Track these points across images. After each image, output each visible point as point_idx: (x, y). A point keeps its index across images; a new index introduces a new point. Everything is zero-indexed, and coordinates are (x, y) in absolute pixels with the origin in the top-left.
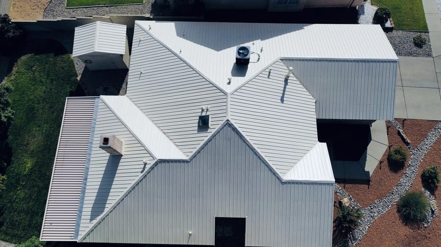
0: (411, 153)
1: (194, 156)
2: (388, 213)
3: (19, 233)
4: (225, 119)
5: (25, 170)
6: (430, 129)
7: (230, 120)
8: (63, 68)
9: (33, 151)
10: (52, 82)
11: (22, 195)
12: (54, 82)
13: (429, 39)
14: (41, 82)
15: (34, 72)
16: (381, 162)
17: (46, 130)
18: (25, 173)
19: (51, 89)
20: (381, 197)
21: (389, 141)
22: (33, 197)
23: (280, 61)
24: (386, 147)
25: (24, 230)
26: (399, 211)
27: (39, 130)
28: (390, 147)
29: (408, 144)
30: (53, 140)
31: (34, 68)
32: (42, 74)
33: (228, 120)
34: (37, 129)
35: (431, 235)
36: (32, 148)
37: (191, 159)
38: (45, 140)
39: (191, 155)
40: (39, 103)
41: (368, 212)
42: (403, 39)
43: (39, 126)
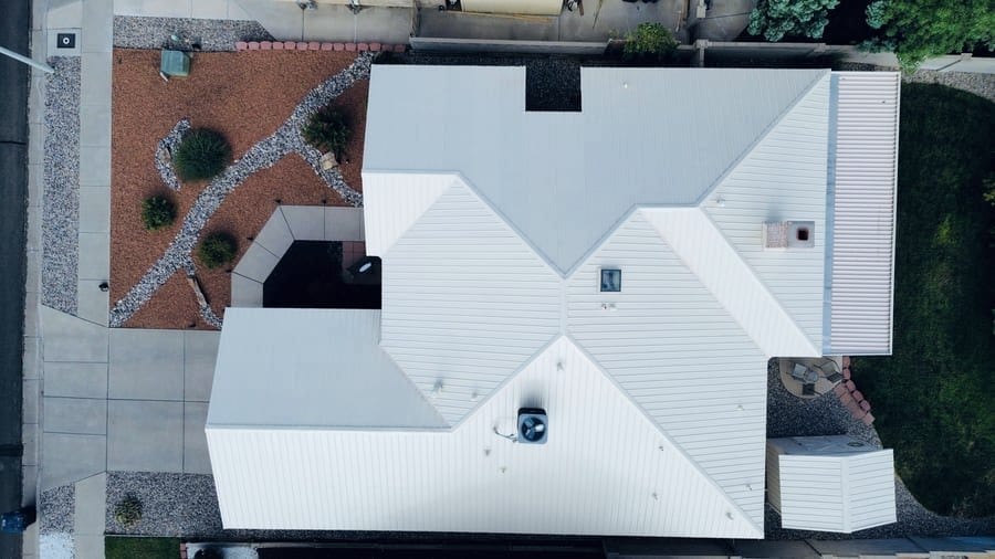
0: (189, 259)
1: (627, 213)
2: (250, 144)
3: (940, 104)
4: (569, 281)
5: (950, 220)
6: (143, 310)
7: (561, 279)
8: (908, 443)
9: (941, 260)
10: (927, 409)
11: (946, 173)
12: (921, 409)
13: (107, 516)
14: (950, 412)
15: (969, 436)
16: (251, 239)
17: (922, 302)
18: (949, 215)
19: (926, 393)
20: (260, 173)
21: (230, 283)
22: (925, 168)
23: (450, 424)
24: (237, 269)
25: (932, 108)
26: (230, 148)
27: (936, 303)
28: (230, 271)
29: (195, 278)
30: (904, 282)
31: (972, 443)
32: (951, 428)
33: (564, 278)
34: (940, 307)
35: (177, 107)
36: (944, 267)
37: (633, 207)
38: (920, 283)
39: (633, 216)
40: (947, 362)
41: (289, 145)
42: (164, 515)
43: (938, 311)
